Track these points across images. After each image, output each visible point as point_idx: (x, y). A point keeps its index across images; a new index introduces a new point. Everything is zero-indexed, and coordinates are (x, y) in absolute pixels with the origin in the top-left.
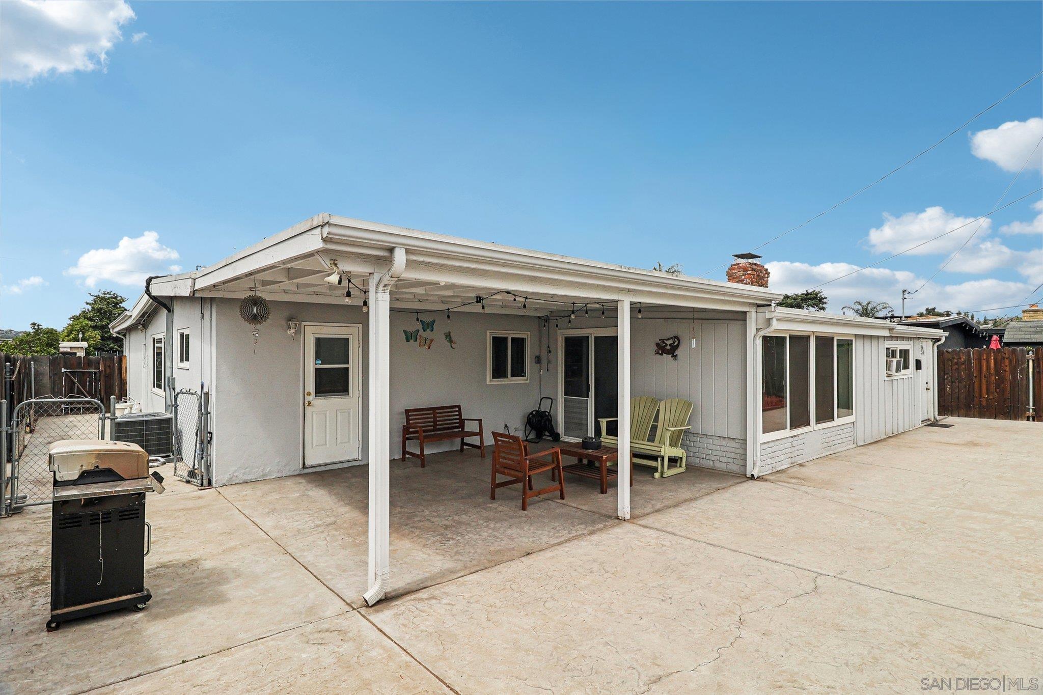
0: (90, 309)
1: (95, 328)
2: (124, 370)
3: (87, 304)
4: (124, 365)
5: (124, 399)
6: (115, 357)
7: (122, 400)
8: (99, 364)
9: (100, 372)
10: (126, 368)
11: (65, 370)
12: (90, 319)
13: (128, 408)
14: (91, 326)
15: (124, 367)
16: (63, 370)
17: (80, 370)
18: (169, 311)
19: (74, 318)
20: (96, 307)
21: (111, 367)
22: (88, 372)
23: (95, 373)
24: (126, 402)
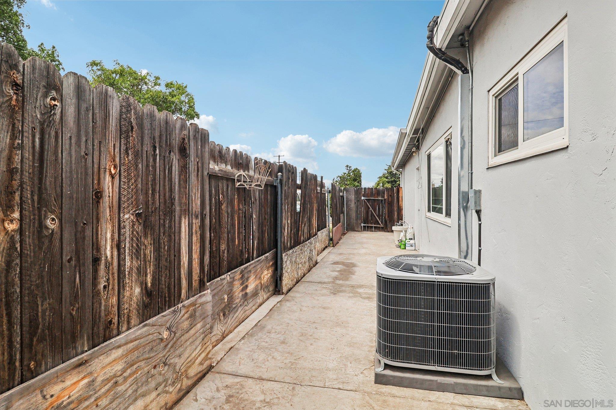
0: (387, 172)
1: (388, 182)
2: (400, 199)
3: (385, 170)
4: (400, 195)
5: (401, 222)
6: (395, 188)
7: (399, 223)
8: (384, 194)
9: (385, 200)
10: (402, 197)
11: (364, 198)
12: (387, 178)
13: (403, 231)
14: (387, 182)
15: (401, 197)
16: (363, 198)
17: (373, 198)
18: (465, 71)
19: (380, 178)
20: (389, 171)
21: (391, 196)
22: (377, 200)
23: (382, 200)
24: (402, 225)
